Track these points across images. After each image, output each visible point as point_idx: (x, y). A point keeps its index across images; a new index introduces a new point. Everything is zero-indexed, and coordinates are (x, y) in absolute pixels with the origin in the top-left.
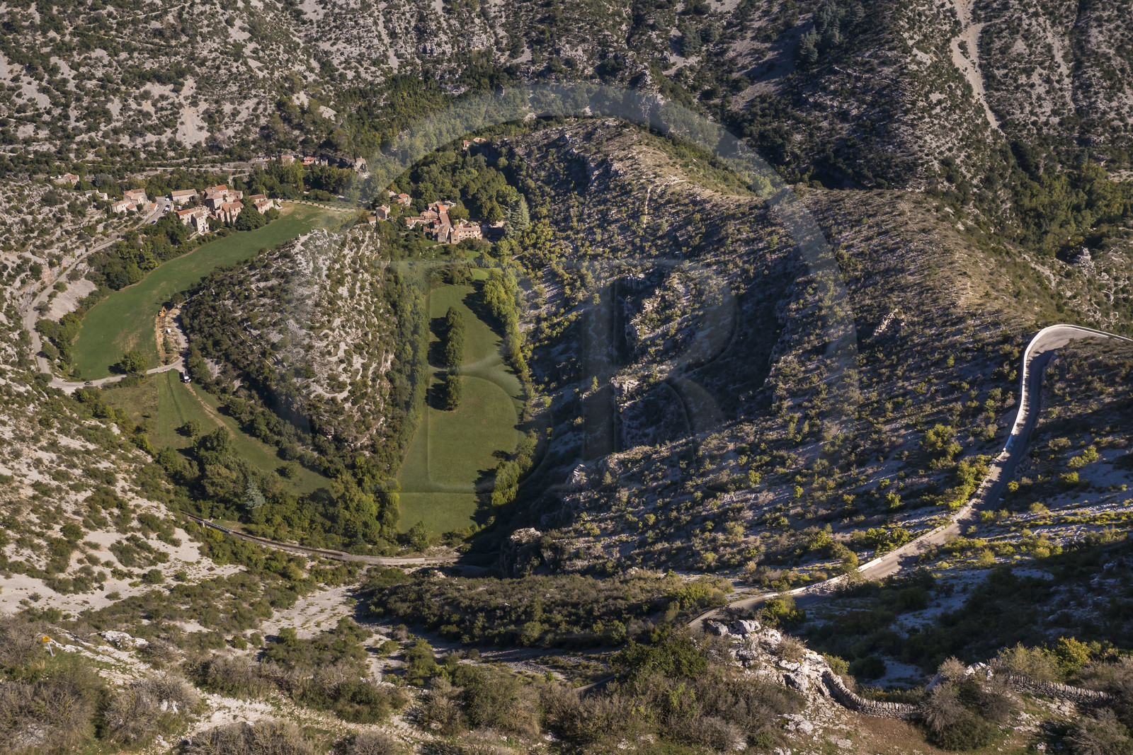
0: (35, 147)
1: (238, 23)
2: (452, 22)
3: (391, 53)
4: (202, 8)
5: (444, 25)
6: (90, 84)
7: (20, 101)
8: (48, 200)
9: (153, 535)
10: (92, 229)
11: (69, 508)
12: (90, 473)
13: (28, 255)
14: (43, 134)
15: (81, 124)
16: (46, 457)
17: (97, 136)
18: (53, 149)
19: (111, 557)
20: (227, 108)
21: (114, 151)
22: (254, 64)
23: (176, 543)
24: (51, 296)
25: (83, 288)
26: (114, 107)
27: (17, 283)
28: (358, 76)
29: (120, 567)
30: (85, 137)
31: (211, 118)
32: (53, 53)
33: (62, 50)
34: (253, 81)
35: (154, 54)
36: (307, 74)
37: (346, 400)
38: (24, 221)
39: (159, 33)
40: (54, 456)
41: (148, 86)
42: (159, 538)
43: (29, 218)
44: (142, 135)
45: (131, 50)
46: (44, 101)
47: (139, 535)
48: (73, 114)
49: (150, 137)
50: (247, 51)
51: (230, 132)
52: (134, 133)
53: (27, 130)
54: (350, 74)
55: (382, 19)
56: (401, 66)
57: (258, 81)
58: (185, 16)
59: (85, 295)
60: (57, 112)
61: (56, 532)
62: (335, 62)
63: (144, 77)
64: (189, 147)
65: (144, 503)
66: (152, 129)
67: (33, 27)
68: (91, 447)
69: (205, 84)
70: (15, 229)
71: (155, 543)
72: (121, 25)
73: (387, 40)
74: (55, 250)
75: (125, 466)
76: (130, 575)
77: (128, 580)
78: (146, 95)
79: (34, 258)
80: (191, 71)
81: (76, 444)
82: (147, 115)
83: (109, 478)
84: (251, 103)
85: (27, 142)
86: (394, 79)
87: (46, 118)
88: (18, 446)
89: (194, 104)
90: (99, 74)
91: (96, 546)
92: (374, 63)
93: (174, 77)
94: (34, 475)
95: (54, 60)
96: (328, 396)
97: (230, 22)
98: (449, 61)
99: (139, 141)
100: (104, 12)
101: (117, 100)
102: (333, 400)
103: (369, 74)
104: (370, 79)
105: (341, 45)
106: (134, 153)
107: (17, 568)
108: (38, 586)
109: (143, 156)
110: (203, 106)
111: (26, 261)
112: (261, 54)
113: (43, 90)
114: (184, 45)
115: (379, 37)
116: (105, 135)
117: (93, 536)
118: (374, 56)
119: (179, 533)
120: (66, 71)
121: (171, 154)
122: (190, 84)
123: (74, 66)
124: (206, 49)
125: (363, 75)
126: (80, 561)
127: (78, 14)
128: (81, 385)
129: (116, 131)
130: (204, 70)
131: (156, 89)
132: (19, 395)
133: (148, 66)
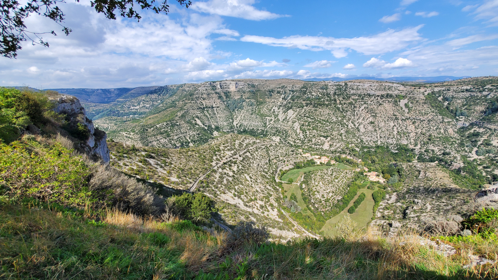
0: (298, 144)
1: (343, 130)
2: (398, 137)
3: (379, 141)
4: (337, 126)
5: (396, 137)
6: (311, 136)
7: (298, 136)
8: (292, 151)
9: (270, 207)
10: (297, 158)
11: (259, 195)
12: (268, 193)
13: (284, 158)
14: (300, 142)
15: (307, 142)
16: (262, 187)
17: (308, 144)
18: (301, 145)
19: (259, 206)
20: (335, 144)
21: (311, 147)
22: (343, 137)
23: (273, 211)
24: (285, 166)
25: (291, 167)
26: (314, 140)
27: (280, 162)
28: (369, 144)
29: (259, 208)
30: (306, 144)
31: (331, 145)
32: (308, 130)
33: (309, 130)
34: (342, 140)
35: (324, 133)
36: (356, 141)
37: (324, 200)
38: (286, 153)
39: (326, 129)
40: (264, 188)
41: (321, 138)
42: (271, 208)
43: (287, 153)
44: (316, 145)
45: (320, 131)
46: (303, 137)
47: (267, 206)
48: (306, 140)
49: (318, 146)
50: (343, 135)
51: (334, 148)
52: (315, 145)
53: (298, 141)
54: (367, 143)
55: (379, 133)
56: (381, 144)
57: (343, 140)
58: (333, 127)
59: (291, 168)
60: (303, 139)
61: (253, 198)
62: (364, 140)
63: (321, 136)
64: (324, 150)
65: (274, 202)
66: (318, 145)
67: (306, 126)
68: (272, 189)
69: (332, 139)
70: (284, 154)
71: (269, 208)
72: (321, 127)
73: (379, 138)
74: (289, 159)
75: (275, 195)
76: (260, 210)
77: (259, 211)
78: (320, 139)
79: (285, 159)
80: (330, 136)
81: (269, 188)
82: (319, 142)
83: (271, 196)
84: (340, 144)
85: (297, 143)
86: (378, 146)
87: (302, 140)
88: (259, 184)
89: (328, 142)
90: (313, 134)
91: (257, 203)
92: (374, 142)
93: (326, 137)
94: (258, 189)
95: (307, 131)
96: (320, 198)
97: (342, 129)
98: (395, 145)
99: (316, 146)
100: (318, 125)
101: (314, 139)
102: (321, 199)
103: (371, 144)
104: (371, 145)
105: (366, 137)
106: (314, 148)
107: (241, 199)
108: (242, 203)
109: (315, 149)
110: (330, 143)
111: (283, 159)
112: (346, 136)
113: (303, 135)
114: (330, 132)
115: (377, 137)
116: (310, 144)
117: (258, 201)
118: (374, 141)
119: (276, 210)
120: (308, 133)
121: (321, 150)
122: (329, 138)
123: (310, 133)
124: (334, 133)
125: (370, 144)
126: (253, 204)
127: (313, 124)
128: (280, 181)
129: (312, 144)
130: (333, 137)
131: (322, 138)
132: (267, 178)
133: (322, 134)
